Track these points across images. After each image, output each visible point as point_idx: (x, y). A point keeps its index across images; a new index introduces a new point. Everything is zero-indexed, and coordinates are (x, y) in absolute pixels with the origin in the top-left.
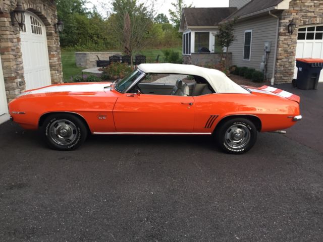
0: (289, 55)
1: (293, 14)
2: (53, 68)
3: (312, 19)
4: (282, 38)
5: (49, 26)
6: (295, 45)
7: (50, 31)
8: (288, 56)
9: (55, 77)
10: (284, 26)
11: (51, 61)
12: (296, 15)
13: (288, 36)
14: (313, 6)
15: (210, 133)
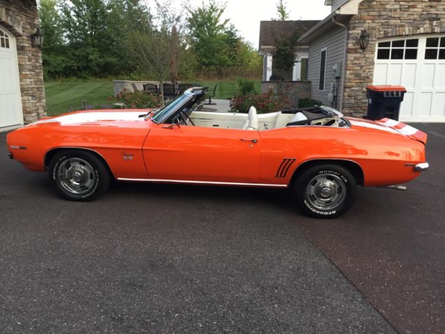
0: (362, 81)
1: (367, 21)
2: (25, 92)
3: (397, 28)
4: (351, 56)
5: (20, 38)
6: (371, 67)
7: (22, 44)
8: (361, 83)
9: (28, 105)
10: (353, 39)
11: (23, 83)
12: (373, 22)
13: (360, 53)
14: (399, 10)
15: (286, 186)
